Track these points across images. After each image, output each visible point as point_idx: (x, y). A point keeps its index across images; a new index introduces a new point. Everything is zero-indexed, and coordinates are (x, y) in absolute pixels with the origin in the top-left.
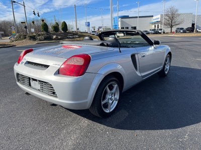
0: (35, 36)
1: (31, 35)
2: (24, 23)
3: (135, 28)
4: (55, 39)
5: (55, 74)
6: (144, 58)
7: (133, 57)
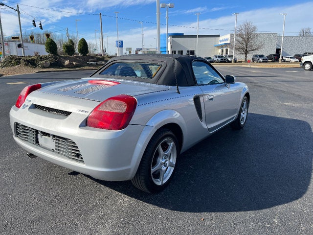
0: (34, 60)
1: (28, 58)
2: (18, 38)
3: (193, 52)
4: (67, 66)
5: (81, 126)
6: (212, 101)
7: (197, 100)
